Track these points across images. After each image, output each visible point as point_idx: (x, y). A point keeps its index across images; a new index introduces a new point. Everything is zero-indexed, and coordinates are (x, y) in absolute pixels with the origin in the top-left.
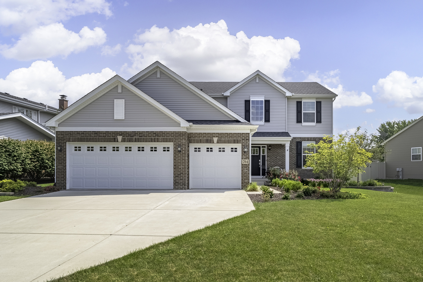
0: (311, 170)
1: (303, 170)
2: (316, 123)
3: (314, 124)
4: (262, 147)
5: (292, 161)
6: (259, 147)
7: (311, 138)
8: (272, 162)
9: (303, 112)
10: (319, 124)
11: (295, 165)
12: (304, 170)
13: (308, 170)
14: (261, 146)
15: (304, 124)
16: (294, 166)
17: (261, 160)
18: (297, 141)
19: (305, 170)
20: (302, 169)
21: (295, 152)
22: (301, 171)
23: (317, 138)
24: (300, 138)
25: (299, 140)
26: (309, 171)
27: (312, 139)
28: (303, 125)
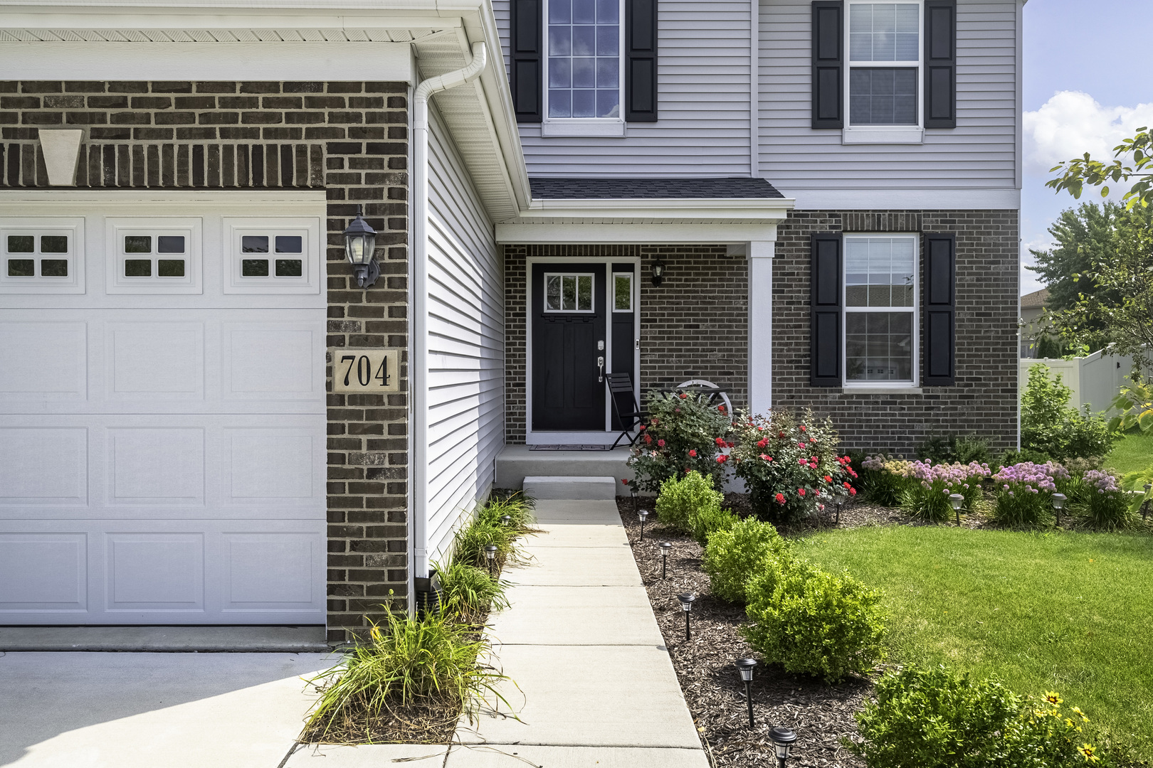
0: (892, 396)
1: (847, 396)
2: (927, 126)
3: (911, 133)
4: (616, 268)
5: (786, 344)
6: (599, 270)
7: (894, 214)
8: (670, 350)
9: (848, 63)
10: (940, 137)
11: (803, 367)
12: (852, 396)
13: (877, 396)
14: (609, 261)
15: (855, 133)
16: (798, 373)
17: (607, 345)
18: (813, 234)
19: (858, 396)
20: (840, 391)
21: (803, 296)
22: (837, 403)
23: (927, 213)
24: (833, 214)
25: (823, 228)
26: (883, 403)
27: (901, 222)
28: (847, 140)
